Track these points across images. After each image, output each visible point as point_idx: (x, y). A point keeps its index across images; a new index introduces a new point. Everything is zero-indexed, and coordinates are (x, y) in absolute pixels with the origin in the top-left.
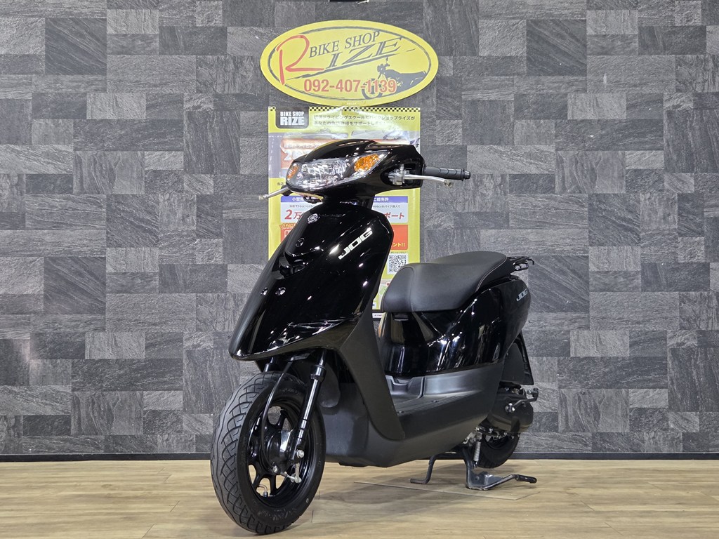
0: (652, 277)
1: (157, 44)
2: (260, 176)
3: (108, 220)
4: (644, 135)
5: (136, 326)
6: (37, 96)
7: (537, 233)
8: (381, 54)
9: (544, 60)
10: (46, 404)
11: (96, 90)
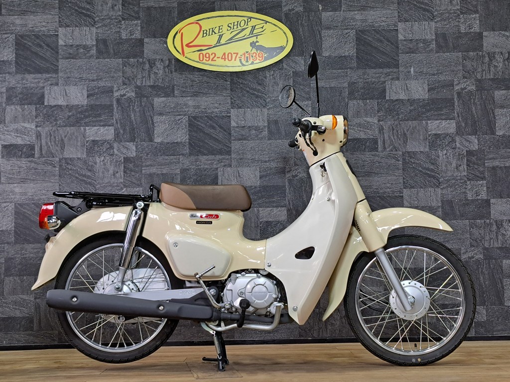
0: (449, 210)
1: (95, 51)
2: (168, 143)
3: (60, 176)
4: (441, 109)
6: (9, 89)
7: (367, 180)
9: (369, 58)
10: (16, 309)
11: (51, 85)
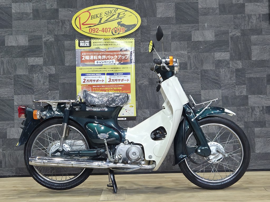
0: (226, 101)
1: (32, 16)
2: (73, 66)
3: (14, 85)
4: (222, 46)
9: (182, 18)
11: (8, 35)
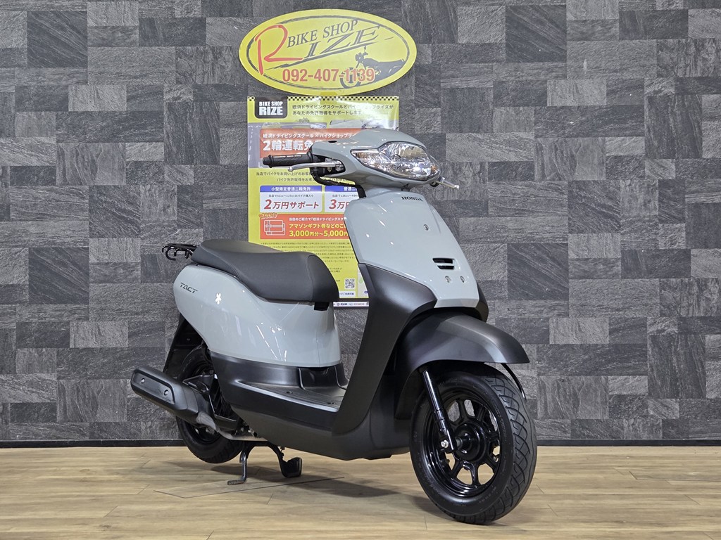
0: (632, 264)
1: (137, 36)
2: (239, 166)
3: (90, 211)
4: (624, 121)
5: (119, 315)
6: (20, 89)
7: (517, 221)
8: (359, 42)
9: (524, 46)
10: (33, 392)
11: (78, 83)
